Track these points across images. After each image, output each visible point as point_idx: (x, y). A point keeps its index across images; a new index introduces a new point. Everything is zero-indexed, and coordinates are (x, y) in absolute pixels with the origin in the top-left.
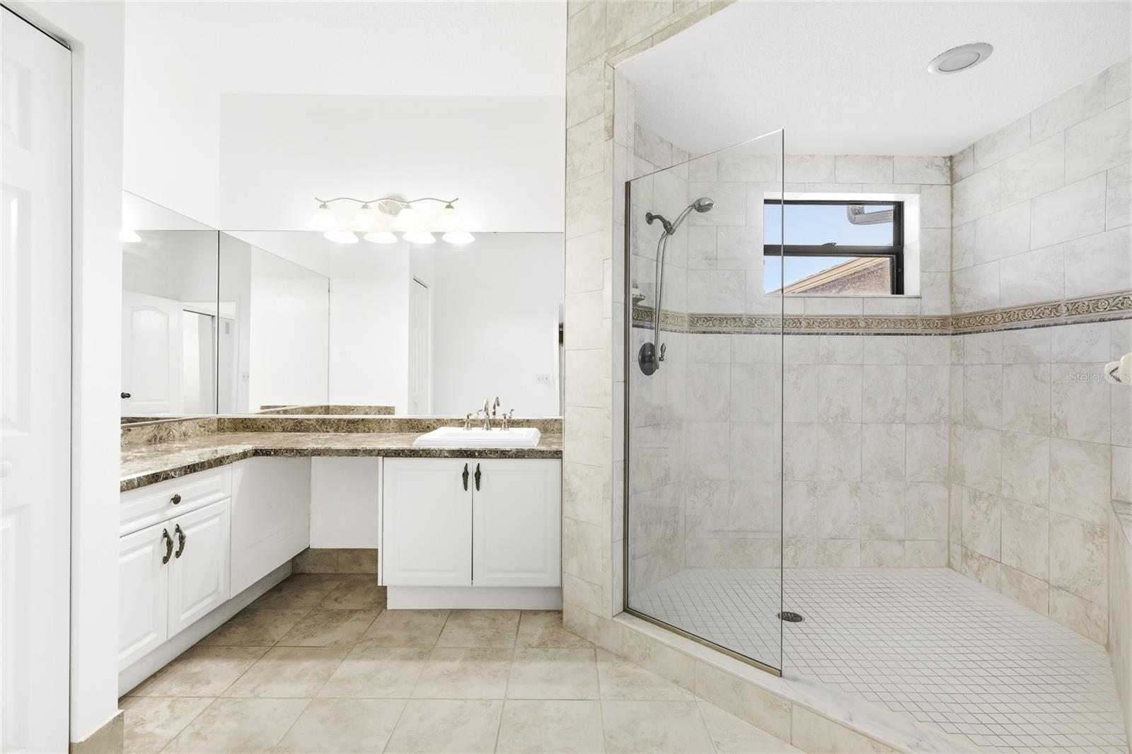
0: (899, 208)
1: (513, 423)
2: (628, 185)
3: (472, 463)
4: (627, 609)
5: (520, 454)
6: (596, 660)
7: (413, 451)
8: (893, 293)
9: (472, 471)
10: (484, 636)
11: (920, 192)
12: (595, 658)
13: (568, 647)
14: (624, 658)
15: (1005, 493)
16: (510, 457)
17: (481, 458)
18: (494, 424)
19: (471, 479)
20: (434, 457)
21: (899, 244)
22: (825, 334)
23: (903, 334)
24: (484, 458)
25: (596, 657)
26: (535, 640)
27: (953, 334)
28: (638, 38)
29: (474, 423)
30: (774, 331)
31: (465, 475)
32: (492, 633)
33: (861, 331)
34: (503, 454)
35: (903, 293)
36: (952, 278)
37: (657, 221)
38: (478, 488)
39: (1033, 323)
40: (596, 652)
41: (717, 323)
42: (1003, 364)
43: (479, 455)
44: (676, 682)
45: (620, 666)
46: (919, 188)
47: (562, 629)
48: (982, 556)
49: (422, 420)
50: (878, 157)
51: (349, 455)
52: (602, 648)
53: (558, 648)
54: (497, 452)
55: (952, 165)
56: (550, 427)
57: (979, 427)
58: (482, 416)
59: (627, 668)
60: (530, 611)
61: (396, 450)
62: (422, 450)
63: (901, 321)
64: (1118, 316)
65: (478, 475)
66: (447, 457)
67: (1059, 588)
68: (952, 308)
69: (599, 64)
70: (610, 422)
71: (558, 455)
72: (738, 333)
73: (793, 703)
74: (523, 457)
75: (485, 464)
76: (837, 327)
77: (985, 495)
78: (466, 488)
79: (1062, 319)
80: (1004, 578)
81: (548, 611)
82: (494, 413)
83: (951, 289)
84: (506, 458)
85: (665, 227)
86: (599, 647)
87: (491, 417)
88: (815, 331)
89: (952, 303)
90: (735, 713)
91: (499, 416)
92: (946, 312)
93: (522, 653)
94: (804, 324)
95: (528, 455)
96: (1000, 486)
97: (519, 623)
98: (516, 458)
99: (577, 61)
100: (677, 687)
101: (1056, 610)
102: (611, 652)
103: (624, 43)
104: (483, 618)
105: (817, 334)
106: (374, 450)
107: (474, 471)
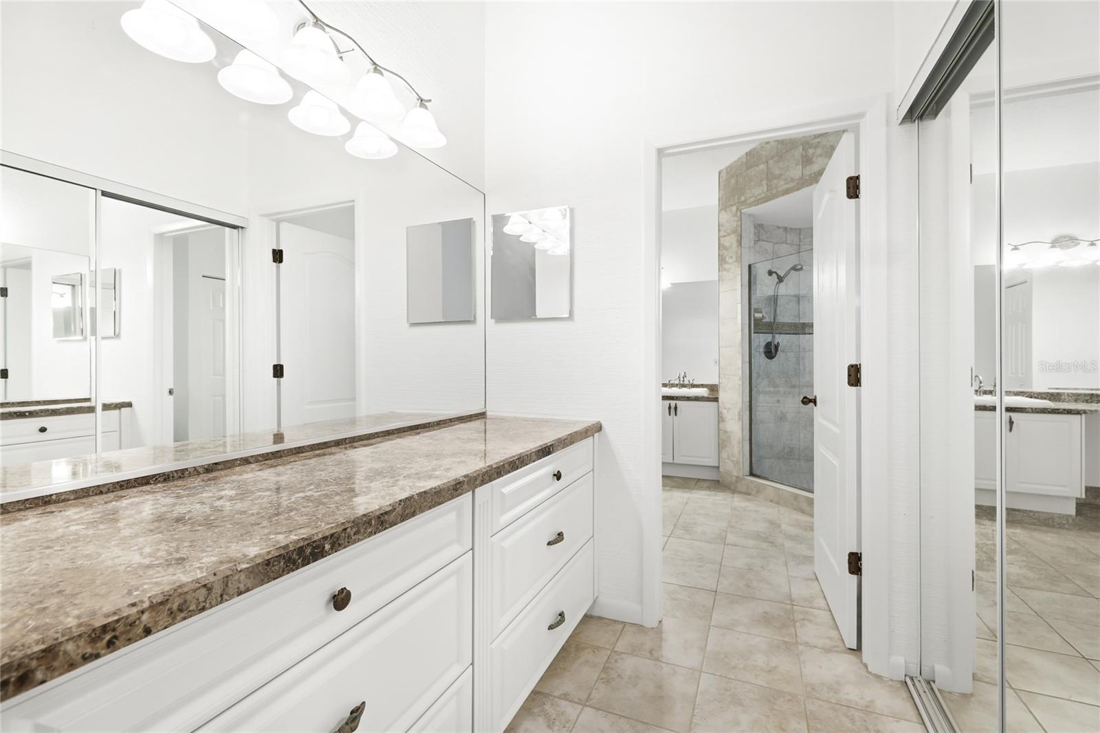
1: (694, 386)
2: (750, 266)
3: (673, 403)
4: (752, 474)
5: (697, 399)
9: (673, 406)
12: (734, 493)
13: (721, 490)
14: (748, 494)
16: (692, 400)
17: (677, 400)
18: (683, 386)
19: (673, 411)
24: (679, 400)
28: (752, 200)
29: (673, 385)
31: (670, 408)
34: (688, 399)
37: (774, 274)
38: (676, 415)
54: (685, 398)
56: (713, 388)
58: (677, 382)
65: (676, 408)
69: (734, 208)
70: (741, 383)
71: (716, 400)
75: (679, 403)
78: (670, 414)
82: (683, 381)
84: (690, 400)
85: (778, 278)
86: (736, 491)
87: (682, 382)
91: (686, 382)
95: (700, 400)
97: (697, 482)
98: (695, 400)
99: (724, 205)
102: (741, 491)
103: (746, 201)
104: (679, 479)
107: (674, 406)
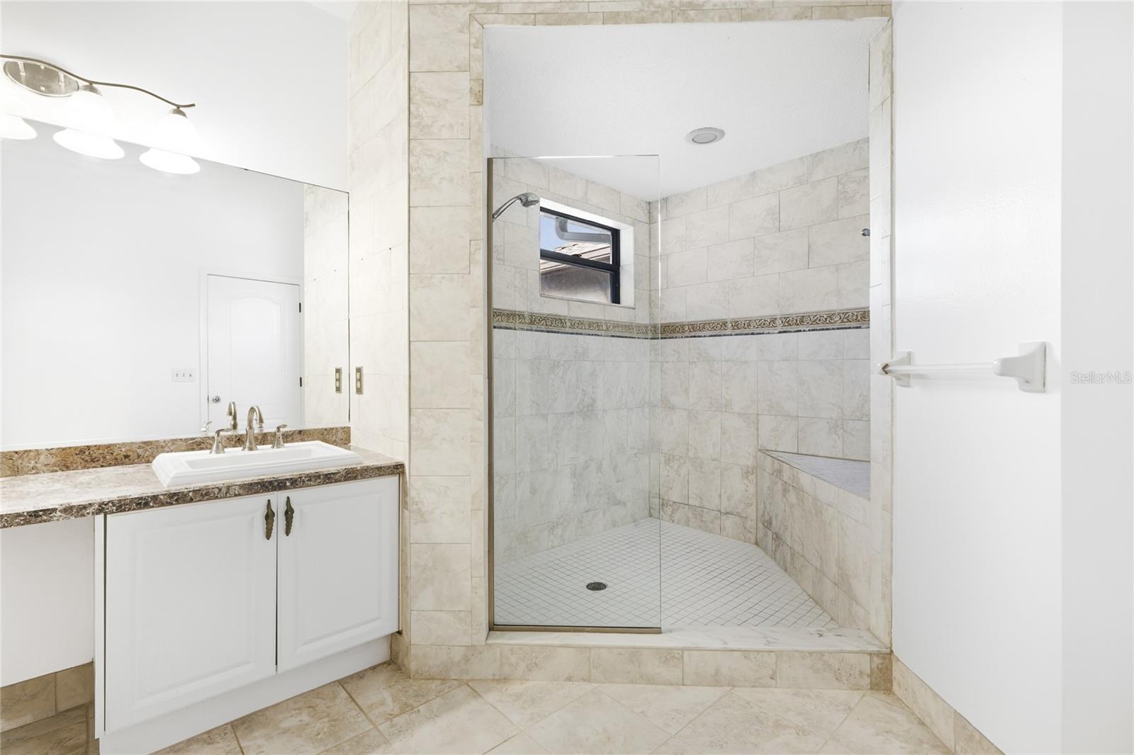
0: (616, 233)
2: (489, 161)
3: (278, 499)
4: (494, 628)
6: (480, 696)
7: (175, 494)
8: (613, 302)
9: (279, 508)
10: (319, 734)
11: (633, 224)
12: (476, 694)
13: (437, 697)
14: (504, 680)
15: (691, 454)
16: (338, 480)
17: (294, 488)
19: (280, 521)
20: (217, 498)
21: (616, 264)
22: (581, 334)
23: (626, 337)
24: (301, 487)
25: (475, 691)
26: (391, 706)
27: (651, 339)
30: (548, 330)
31: (269, 516)
32: (327, 725)
33: (603, 333)
34: (324, 479)
35: (619, 303)
36: (650, 296)
38: (288, 533)
39: (710, 333)
40: (473, 687)
41: (505, 319)
42: (689, 362)
43: (292, 484)
44: (569, 679)
45: (507, 689)
46: (634, 223)
47: (411, 681)
48: (674, 502)
49: (115, 445)
50: (612, 189)
51: (29, 523)
52: (473, 680)
53: (427, 701)
54: (319, 477)
55: (650, 209)
57: (673, 408)
59: (516, 688)
60: (352, 677)
61: (141, 498)
62: (194, 491)
63: (626, 327)
64: (762, 332)
65: (289, 513)
66: (240, 495)
67: (728, 513)
68: (650, 319)
70: (481, 424)
72: (522, 329)
73: (683, 650)
74: (355, 478)
75: (296, 495)
76: (589, 329)
77: (677, 457)
78: (268, 536)
79: (728, 332)
80: (690, 515)
81: (374, 668)
83: (650, 304)
84: (331, 483)
86: (470, 680)
88: (575, 331)
89: (650, 314)
90: (632, 682)
92: (647, 322)
93: (391, 728)
94: (568, 324)
95: (361, 475)
96: (688, 449)
97: (351, 697)
98: (346, 480)
100: (571, 683)
101: (725, 529)
102: (486, 680)
104: (293, 712)
105: (577, 334)
106: (90, 505)
107: (283, 508)
